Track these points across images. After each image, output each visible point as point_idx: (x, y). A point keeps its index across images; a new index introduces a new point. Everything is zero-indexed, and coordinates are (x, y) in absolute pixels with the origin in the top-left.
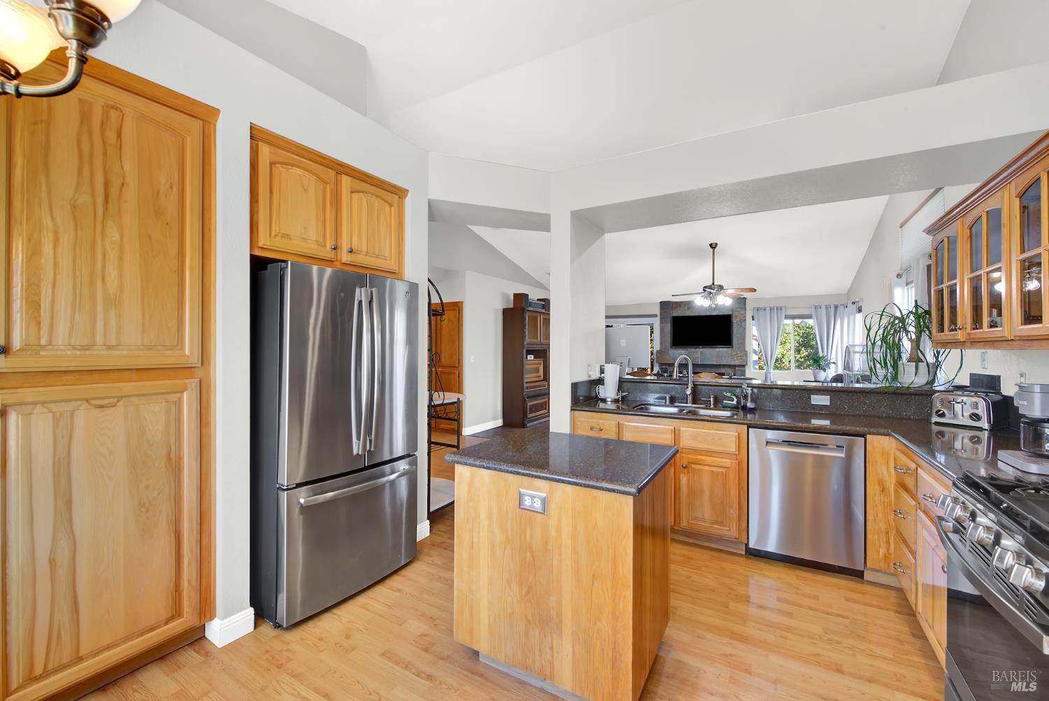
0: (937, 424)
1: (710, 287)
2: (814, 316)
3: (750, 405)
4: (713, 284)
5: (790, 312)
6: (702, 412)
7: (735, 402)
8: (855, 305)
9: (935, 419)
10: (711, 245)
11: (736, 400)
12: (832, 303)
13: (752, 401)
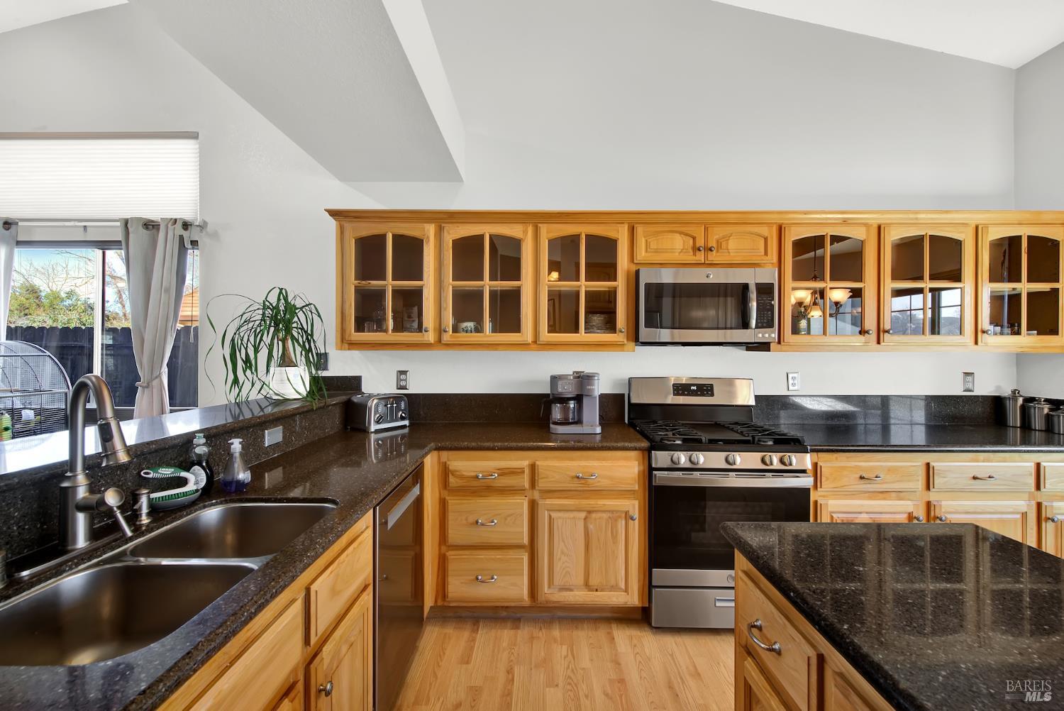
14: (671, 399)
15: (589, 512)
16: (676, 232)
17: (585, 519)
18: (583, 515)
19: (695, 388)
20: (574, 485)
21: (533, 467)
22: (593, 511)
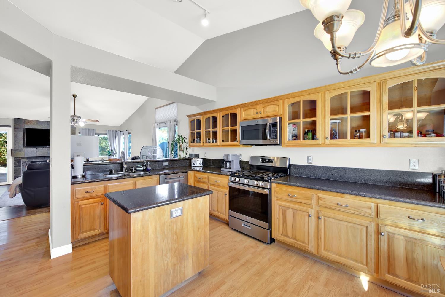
0: (193, 167)
1: (73, 116)
2: (108, 134)
3: (149, 168)
4: (75, 115)
5: (97, 132)
6: (131, 174)
7: (142, 168)
8: (127, 132)
9: (193, 165)
10: (73, 95)
11: (142, 167)
12: (115, 130)
13: (150, 167)
14: (260, 164)
15: (219, 191)
16: (252, 108)
17: (217, 193)
18: (217, 192)
19: (268, 160)
20: (215, 183)
21: (208, 177)
22: (220, 191)
